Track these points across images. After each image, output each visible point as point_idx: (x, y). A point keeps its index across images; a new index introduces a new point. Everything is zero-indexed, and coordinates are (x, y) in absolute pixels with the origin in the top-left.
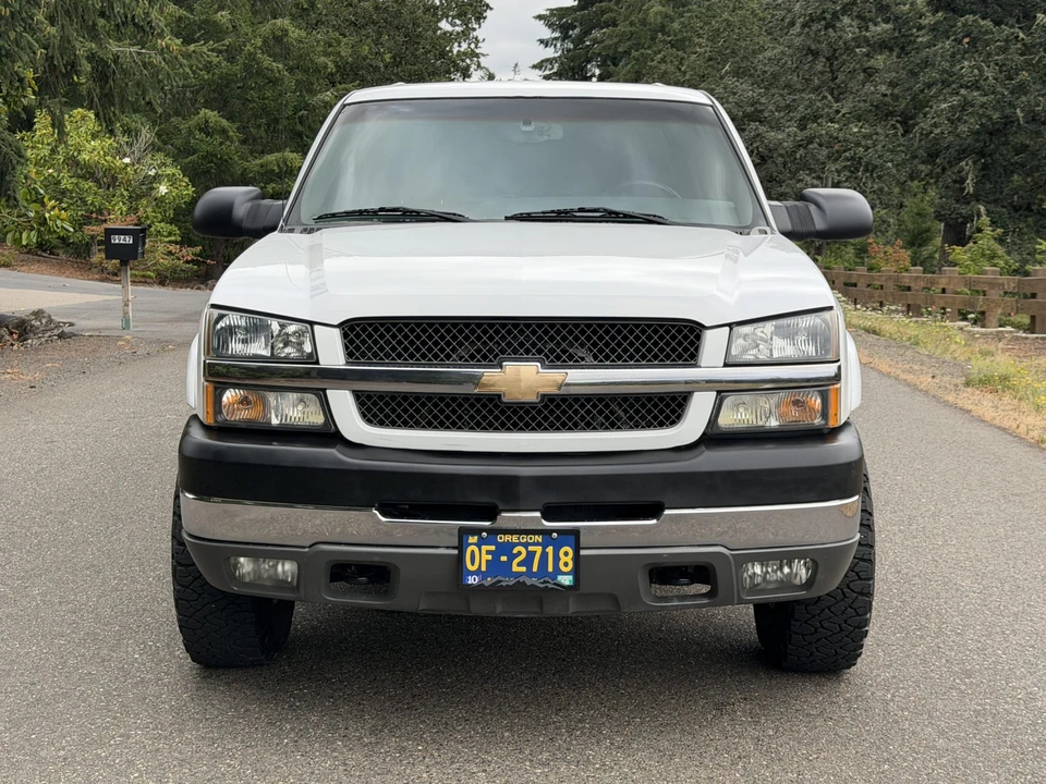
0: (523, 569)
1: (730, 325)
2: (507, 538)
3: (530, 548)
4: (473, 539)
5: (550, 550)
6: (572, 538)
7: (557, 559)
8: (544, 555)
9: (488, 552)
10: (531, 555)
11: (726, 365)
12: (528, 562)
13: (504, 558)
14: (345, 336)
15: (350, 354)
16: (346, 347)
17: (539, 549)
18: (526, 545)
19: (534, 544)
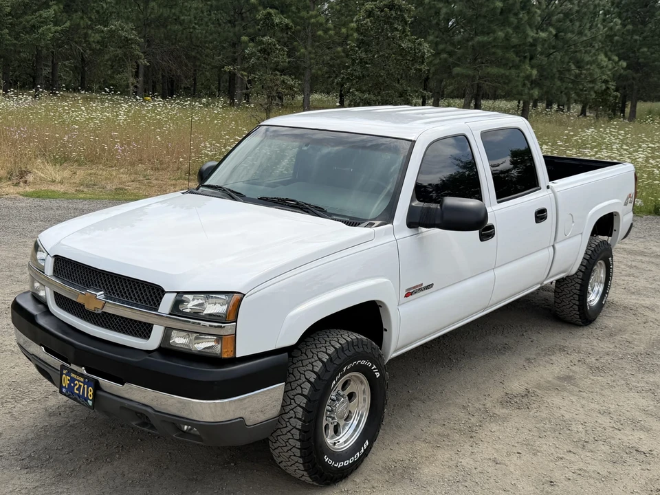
0: (78, 392)
1: (178, 293)
2: (73, 375)
3: (80, 383)
4: (65, 372)
5: (86, 386)
6: (93, 384)
7: (88, 393)
8: (84, 388)
9: (68, 380)
10: (80, 386)
11: (170, 314)
12: (78, 389)
13: (72, 385)
14: (55, 262)
15: (54, 271)
16: (54, 268)
17: (82, 384)
18: (79, 381)
19: (82, 382)
